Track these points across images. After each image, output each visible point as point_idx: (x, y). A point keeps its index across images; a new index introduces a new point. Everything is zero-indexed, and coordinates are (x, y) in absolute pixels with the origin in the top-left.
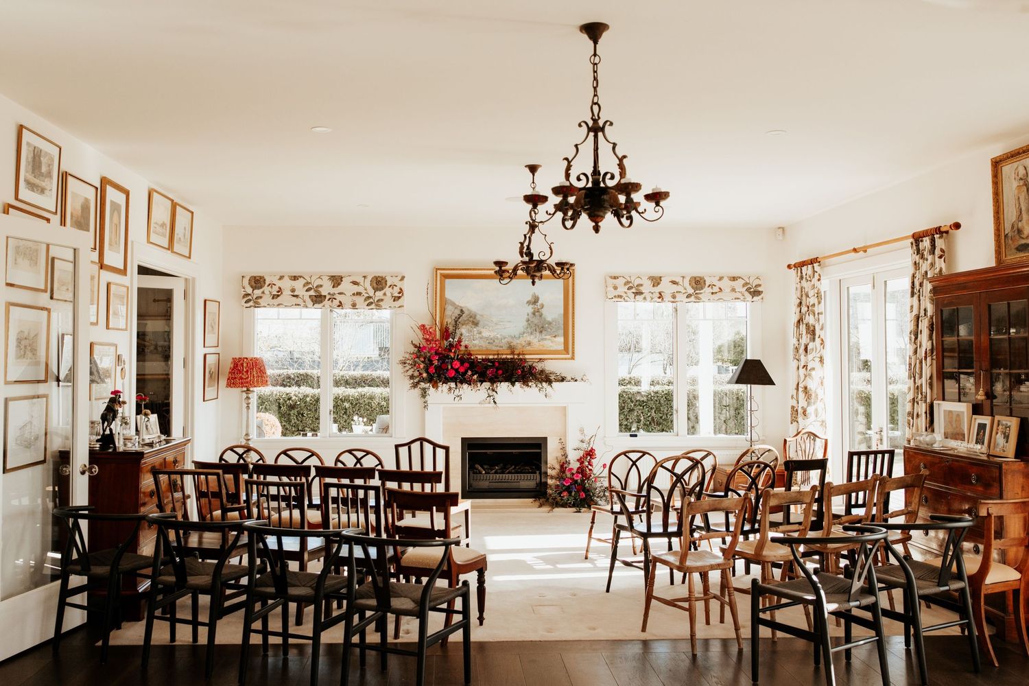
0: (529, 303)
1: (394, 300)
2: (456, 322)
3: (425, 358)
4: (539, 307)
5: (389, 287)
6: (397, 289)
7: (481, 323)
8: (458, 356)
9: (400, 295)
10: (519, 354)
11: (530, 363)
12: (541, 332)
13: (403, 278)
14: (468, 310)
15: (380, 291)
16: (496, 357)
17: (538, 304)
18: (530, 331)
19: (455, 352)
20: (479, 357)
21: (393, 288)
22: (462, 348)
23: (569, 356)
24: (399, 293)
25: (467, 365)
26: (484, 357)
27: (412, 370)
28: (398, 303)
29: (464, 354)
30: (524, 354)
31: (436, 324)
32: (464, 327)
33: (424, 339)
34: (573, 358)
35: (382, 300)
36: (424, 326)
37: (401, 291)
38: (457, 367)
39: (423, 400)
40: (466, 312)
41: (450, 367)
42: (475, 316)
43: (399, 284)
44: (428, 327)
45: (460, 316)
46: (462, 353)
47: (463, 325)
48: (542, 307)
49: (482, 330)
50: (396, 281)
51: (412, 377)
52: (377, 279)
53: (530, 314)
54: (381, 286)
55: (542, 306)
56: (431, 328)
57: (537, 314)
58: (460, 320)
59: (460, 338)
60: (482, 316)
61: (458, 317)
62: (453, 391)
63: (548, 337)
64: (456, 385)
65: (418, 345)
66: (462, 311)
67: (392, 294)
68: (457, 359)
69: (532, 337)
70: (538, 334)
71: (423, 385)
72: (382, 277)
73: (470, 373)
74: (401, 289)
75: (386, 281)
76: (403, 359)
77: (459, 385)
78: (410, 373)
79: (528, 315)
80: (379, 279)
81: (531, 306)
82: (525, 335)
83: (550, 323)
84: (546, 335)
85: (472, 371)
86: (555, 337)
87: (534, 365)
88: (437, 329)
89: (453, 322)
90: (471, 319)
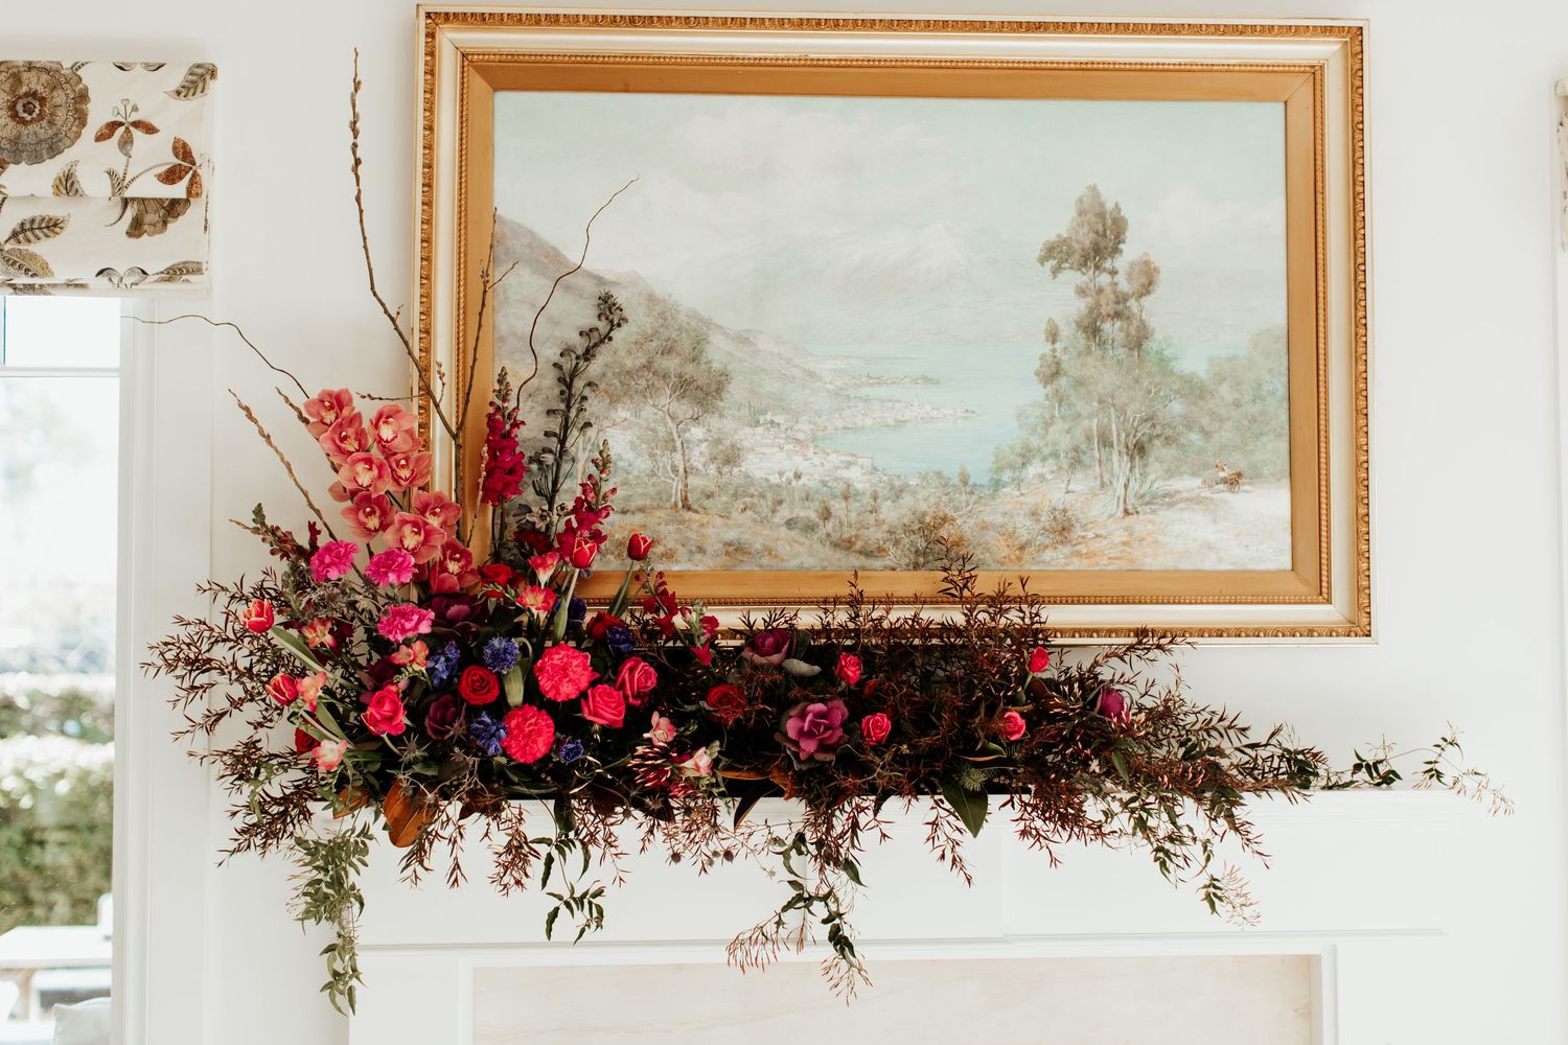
0: (1056, 254)
1: (136, 229)
2: (566, 381)
3: (342, 631)
4: (1124, 285)
5: (100, 138)
6: (153, 153)
7: (736, 391)
8: (577, 609)
9: (178, 190)
10: (998, 602)
11: (1077, 662)
12: (1139, 450)
13: (199, 79)
14: (651, 299)
15: (37, 159)
16: (841, 617)
17: (1121, 262)
18: (1065, 443)
19: (555, 588)
20: (729, 619)
21: (126, 143)
22: (608, 562)
23: (1331, 613)
24: (171, 176)
25: (639, 676)
26: (759, 618)
27: (252, 711)
28: (158, 249)
29: (620, 602)
30: (1034, 600)
31: (427, 391)
32: (622, 413)
33: (340, 493)
34: (1359, 626)
35: (52, 226)
36: (337, 401)
37: (183, 164)
38: (567, 690)
39: (326, 932)
40: (638, 319)
41: (515, 693)
42: (699, 342)
43: (174, 120)
44: (367, 410)
45: (594, 342)
46: (609, 590)
47: (614, 400)
48: (1147, 288)
49: (746, 436)
50: (152, 97)
51: (246, 763)
52: (17, 78)
53: (1067, 331)
54: (41, 130)
55: (1147, 277)
56: (382, 418)
57: (1109, 328)
58: (594, 369)
59: (591, 486)
60: (743, 339)
61: (580, 344)
62: (536, 867)
63: (1187, 484)
64: (564, 819)
65: (303, 540)
66: (607, 307)
67: (118, 183)
68: (573, 629)
69: (1081, 483)
70: (1119, 464)
71: (322, 822)
72: (51, 71)
73: (661, 731)
74: (183, 151)
75: (83, 97)
76: (183, 633)
77: (586, 818)
78: (235, 732)
79: (1053, 336)
80: (32, 82)
81: (1072, 278)
82: (1032, 470)
83: (1195, 391)
84: (1170, 474)
85: (678, 720)
86: (1233, 482)
87: (1105, 674)
88: (438, 431)
89: (548, 382)
90: (671, 364)
